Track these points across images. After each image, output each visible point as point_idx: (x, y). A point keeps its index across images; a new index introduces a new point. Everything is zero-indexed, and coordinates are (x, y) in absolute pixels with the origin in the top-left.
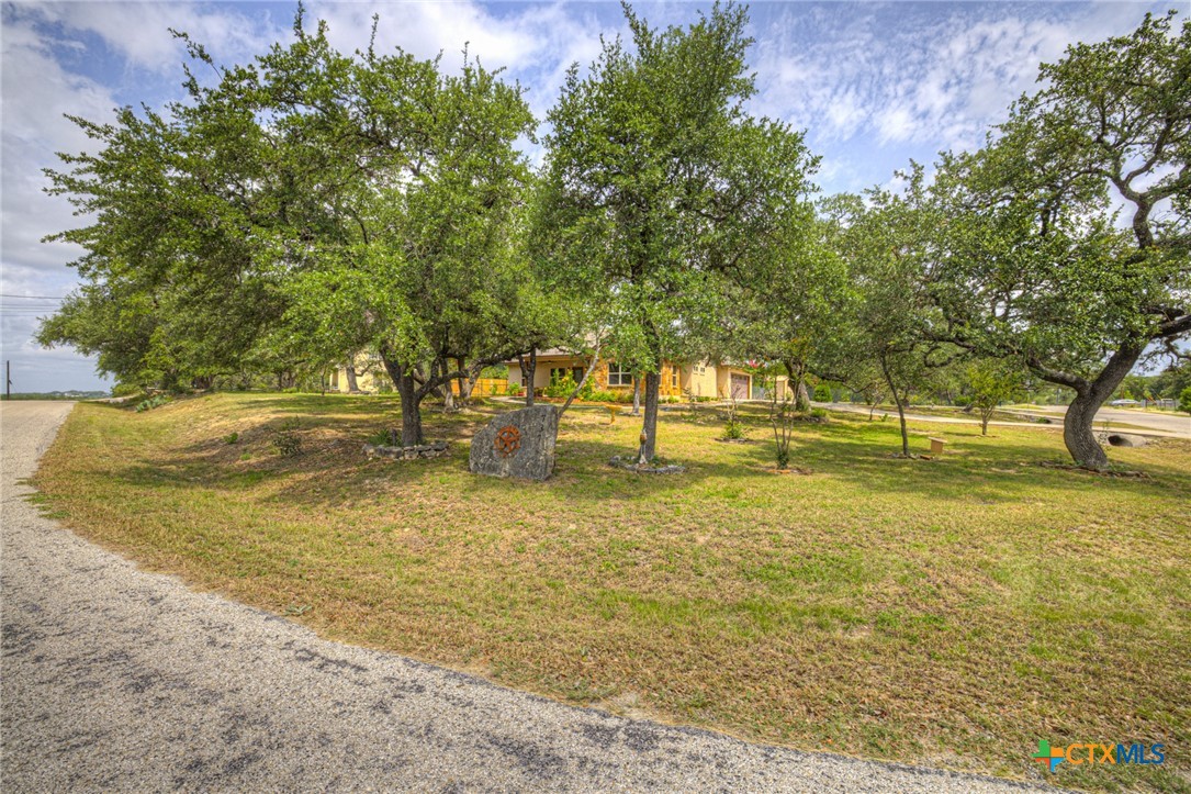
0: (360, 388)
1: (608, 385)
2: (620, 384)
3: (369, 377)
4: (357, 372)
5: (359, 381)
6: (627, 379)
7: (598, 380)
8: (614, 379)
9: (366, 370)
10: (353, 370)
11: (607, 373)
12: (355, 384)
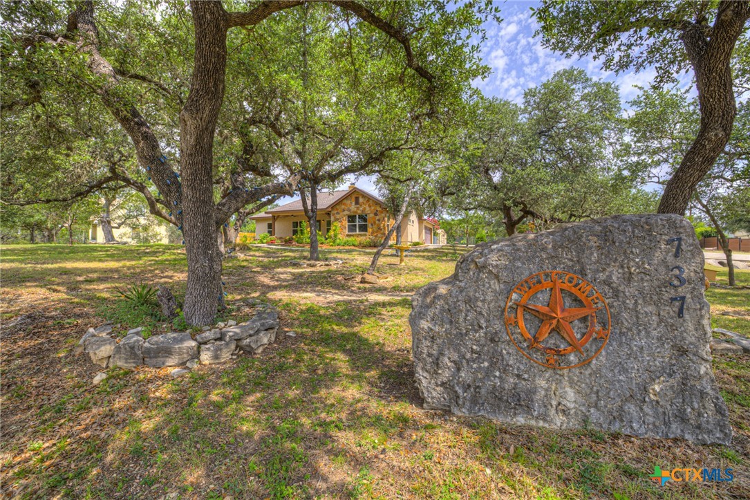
0: (116, 239)
1: (347, 233)
2: (358, 232)
3: (126, 230)
4: (113, 224)
5: (116, 233)
6: (364, 228)
7: (340, 228)
8: (352, 228)
9: (122, 223)
10: (109, 222)
11: (346, 223)
12: (112, 237)
